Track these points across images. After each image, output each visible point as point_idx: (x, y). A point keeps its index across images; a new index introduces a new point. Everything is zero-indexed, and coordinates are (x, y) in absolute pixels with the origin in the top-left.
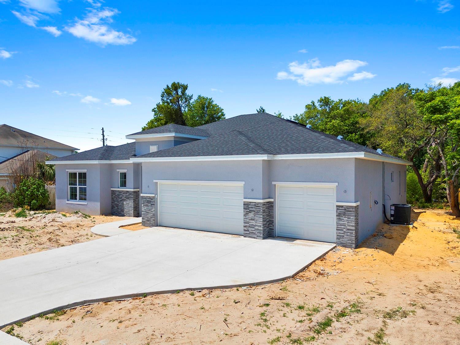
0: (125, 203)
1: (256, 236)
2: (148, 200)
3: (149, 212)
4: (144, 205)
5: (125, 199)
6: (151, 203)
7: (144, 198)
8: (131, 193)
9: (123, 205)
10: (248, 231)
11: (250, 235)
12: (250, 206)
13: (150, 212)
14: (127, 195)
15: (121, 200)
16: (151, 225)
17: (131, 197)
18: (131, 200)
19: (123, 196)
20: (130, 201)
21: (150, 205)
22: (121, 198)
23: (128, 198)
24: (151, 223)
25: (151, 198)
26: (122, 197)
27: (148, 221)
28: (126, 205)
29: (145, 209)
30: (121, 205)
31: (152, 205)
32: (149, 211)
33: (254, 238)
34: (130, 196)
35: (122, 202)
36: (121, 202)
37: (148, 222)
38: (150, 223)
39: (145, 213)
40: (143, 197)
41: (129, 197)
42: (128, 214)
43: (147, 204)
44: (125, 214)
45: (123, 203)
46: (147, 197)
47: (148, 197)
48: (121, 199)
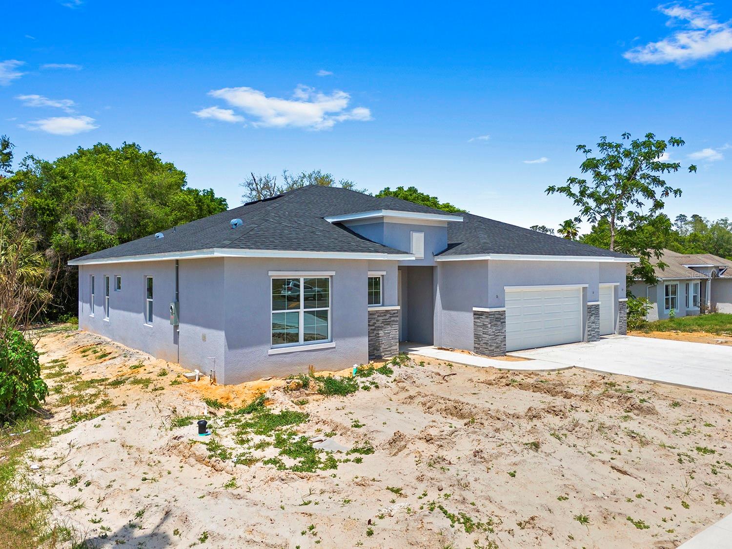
0: (381, 333)
1: (596, 339)
2: (497, 316)
3: (498, 334)
4: (491, 326)
5: (383, 325)
6: (502, 320)
7: (492, 315)
8: (394, 313)
9: (379, 337)
10: (590, 335)
11: (592, 339)
12: (592, 309)
13: (500, 334)
14: (387, 317)
15: (374, 330)
16: (502, 353)
17: (394, 321)
18: (394, 326)
19: (377, 321)
20: (393, 328)
21: (499, 323)
22: (373, 325)
23: (388, 323)
24: (502, 349)
25: (501, 313)
26: (375, 323)
27: (497, 347)
28: (383, 336)
29: (494, 330)
30: (374, 337)
31: (502, 323)
32: (498, 332)
33: (595, 341)
34: (392, 319)
35: (375, 332)
36: (373, 333)
37: (498, 350)
38: (501, 351)
39: (493, 336)
40: (490, 313)
41: (390, 321)
42: (389, 353)
43: (496, 323)
44: (383, 354)
45: (378, 334)
46: (495, 313)
47: (497, 313)
48: (373, 328)
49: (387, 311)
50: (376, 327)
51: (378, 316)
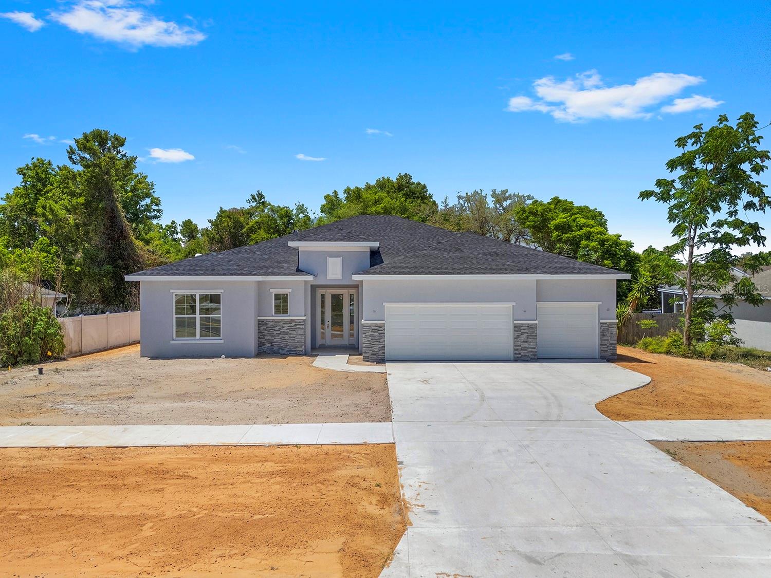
1: (529, 359)
2: (373, 328)
3: (376, 343)
5: (288, 331)
6: (380, 332)
8: (300, 322)
10: (519, 354)
11: (522, 359)
12: (522, 328)
14: (292, 325)
19: (283, 327)
20: (298, 334)
21: (377, 334)
22: (279, 331)
24: (380, 357)
25: (379, 325)
26: (281, 329)
27: (374, 355)
29: (369, 340)
33: (527, 361)
34: (298, 326)
36: (278, 336)
39: (369, 345)
40: (365, 325)
41: (296, 328)
43: (372, 333)
44: (288, 353)
46: (372, 325)
49: (292, 320)
50: (281, 332)
51: (283, 324)
